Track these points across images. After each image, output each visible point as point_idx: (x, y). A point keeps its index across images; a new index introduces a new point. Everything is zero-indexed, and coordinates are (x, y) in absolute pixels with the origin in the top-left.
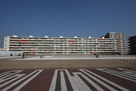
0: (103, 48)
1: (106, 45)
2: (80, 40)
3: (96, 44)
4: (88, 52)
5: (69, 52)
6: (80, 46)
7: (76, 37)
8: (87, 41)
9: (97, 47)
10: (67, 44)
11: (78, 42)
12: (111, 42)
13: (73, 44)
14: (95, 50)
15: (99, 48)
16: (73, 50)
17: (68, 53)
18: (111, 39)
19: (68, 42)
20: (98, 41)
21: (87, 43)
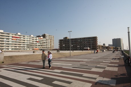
0: (41, 46)
1: (44, 43)
2: (24, 37)
3: (37, 42)
4: (30, 49)
5: (12, 48)
6: (23, 43)
7: (19, 34)
8: (30, 39)
9: (38, 44)
10: (10, 40)
11: (22, 39)
12: (47, 41)
13: (16, 40)
14: (36, 47)
15: (39, 45)
16: (16, 47)
17: (10, 50)
18: (47, 39)
19: (11, 38)
20: (39, 40)
21: (30, 41)
